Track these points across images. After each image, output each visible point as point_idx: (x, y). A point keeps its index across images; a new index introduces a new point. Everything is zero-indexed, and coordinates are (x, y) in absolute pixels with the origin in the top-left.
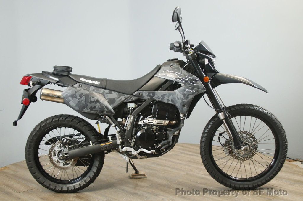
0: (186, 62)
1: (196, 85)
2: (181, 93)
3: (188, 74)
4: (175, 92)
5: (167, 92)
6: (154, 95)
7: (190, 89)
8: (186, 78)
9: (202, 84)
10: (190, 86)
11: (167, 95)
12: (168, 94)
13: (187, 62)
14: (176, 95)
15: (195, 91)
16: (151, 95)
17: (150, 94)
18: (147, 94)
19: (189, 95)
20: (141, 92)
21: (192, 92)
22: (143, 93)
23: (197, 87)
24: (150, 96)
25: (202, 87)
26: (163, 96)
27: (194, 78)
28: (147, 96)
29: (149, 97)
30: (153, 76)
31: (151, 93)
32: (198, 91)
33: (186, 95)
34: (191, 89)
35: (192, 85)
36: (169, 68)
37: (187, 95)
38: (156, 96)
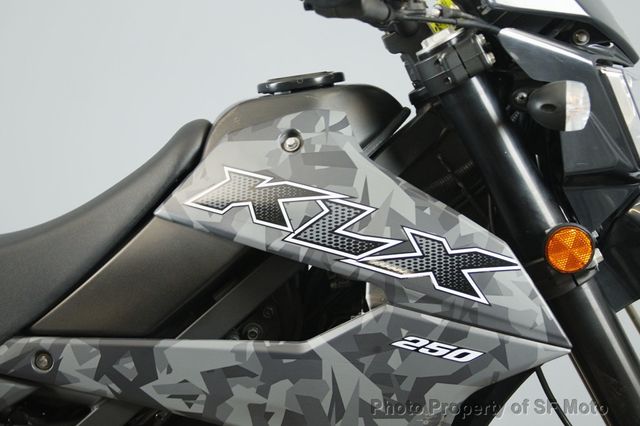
0: (405, 102)
1: (482, 300)
2: (360, 367)
3: (420, 208)
4: (312, 354)
5: (250, 346)
6: (147, 371)
7: (437, 333)
8: (406, 241)
9: (532, 296)
10: (438, 308)
11: (253, 375)
12: (257, 369)
13: (413, 98)
14: (318, 375)
15: (473, 355)
16: (127, 367)
17: (116, 361)
18: (94, 362)
19: (425, 384)
20: (46, 342)
21: (451, 356)
22: (62, 347)
23: (498, 321)
24: (117, 378)
25: (540, 321)
26: (220, 379)
27: (466, 241)
28: (97, 378)
29: (108, 387)
30: (147, 216)
31: (120, 353)
32: (500, 353)
33: (401, 379)
34: (449, 337)
35: (453, 306)
36: (271, 155)
37: (407, 386)
38: (163, 378)
